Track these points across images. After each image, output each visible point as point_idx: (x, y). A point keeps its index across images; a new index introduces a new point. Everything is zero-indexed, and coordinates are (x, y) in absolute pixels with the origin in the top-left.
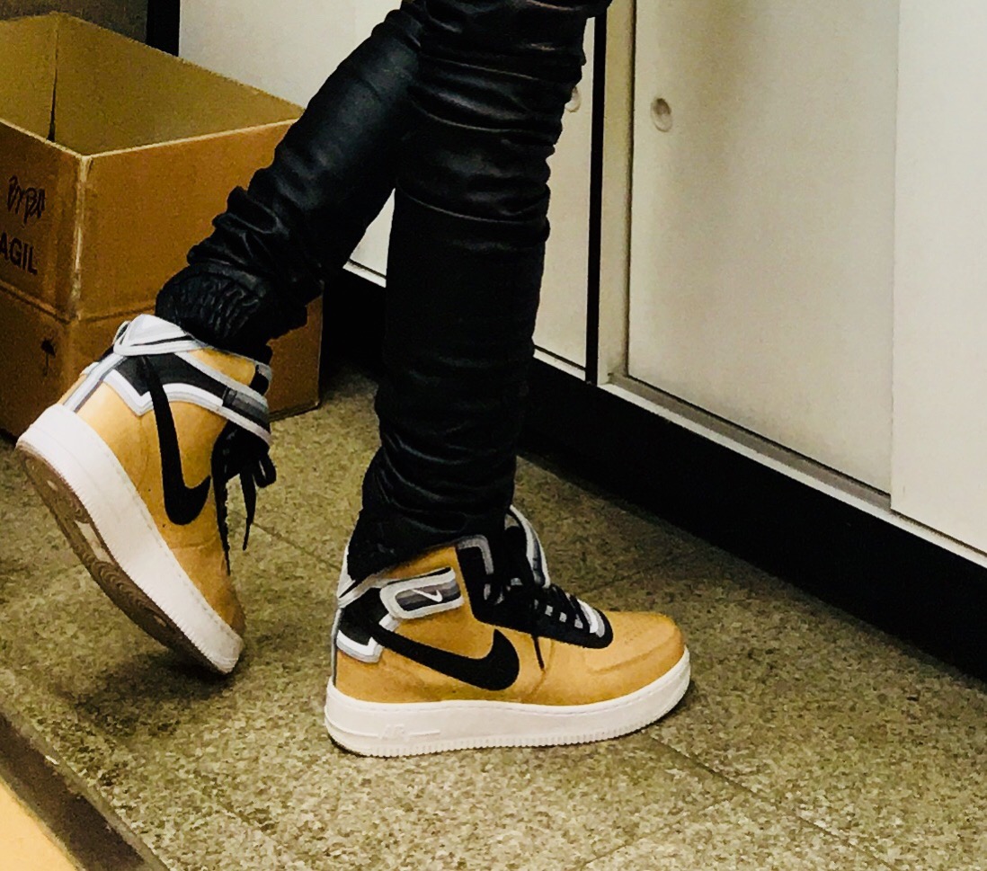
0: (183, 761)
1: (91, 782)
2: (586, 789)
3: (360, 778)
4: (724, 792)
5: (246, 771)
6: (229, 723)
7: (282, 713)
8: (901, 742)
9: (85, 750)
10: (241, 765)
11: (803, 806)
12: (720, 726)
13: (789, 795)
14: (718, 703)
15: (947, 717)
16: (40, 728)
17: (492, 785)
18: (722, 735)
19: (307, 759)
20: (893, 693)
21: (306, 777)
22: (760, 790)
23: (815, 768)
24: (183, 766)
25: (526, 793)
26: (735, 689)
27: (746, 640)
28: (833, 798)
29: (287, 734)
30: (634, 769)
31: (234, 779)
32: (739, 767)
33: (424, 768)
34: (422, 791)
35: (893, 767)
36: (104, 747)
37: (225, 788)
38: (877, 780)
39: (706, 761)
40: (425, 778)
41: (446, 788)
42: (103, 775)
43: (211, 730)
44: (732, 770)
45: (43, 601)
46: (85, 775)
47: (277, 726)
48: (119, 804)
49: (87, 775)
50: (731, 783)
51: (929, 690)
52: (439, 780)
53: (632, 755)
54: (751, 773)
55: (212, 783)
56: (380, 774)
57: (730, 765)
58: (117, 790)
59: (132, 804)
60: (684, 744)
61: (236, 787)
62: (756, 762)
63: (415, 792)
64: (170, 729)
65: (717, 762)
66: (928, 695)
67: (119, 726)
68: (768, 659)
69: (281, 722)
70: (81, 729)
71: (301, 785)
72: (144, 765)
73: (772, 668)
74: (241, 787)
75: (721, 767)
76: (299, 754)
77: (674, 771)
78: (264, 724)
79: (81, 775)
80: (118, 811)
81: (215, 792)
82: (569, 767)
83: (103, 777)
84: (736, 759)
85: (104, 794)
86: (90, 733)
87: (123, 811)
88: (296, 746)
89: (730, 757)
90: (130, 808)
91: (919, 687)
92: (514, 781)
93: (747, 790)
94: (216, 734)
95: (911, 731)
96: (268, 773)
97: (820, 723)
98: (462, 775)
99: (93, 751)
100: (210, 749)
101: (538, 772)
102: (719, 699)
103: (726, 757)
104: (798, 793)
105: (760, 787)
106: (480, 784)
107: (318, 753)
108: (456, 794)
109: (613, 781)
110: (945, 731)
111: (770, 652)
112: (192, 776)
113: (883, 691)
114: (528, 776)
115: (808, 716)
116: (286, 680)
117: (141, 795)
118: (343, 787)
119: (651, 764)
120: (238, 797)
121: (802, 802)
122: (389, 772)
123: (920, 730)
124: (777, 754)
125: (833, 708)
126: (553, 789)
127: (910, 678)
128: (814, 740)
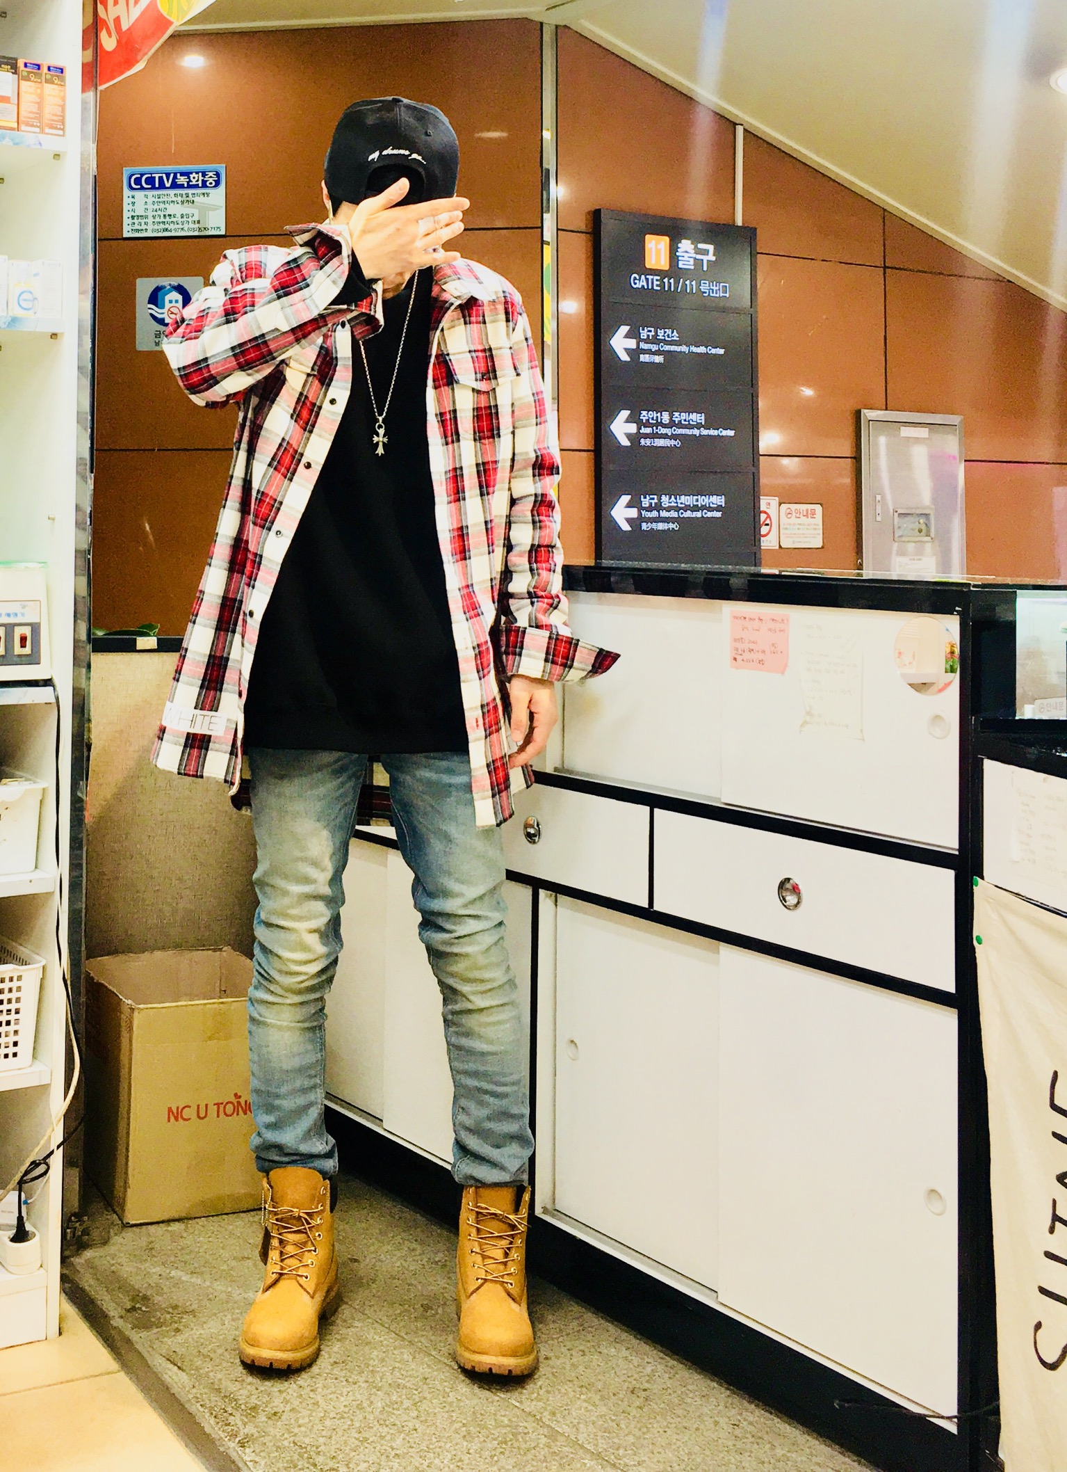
0: (286, 1436)
1: (232, 1445)
3: (393, 1453)
5: (324, 1444)
6: (314, 1414)
7: (346, 1410)
8: (728, 1451)
9: (229, 1424)
10: (322, 1440)
12: (615, 1435)
14: (613, 1421)
15: (758, 1439)
16: (202, 1410)
17: (473, 1462)
18: (616, 1440)
19: (361, 1439)
20: (722, 1421)
21: (361, 1450)
24: (286, 1439)
26: (623, 1412)
27: (630, 1382)
29: (349, 1423)
31: (317, 1448)
33: (431, 1449)
34: (431, 1463)
36: (240, 1423)
37: (311, 1453)
40: (432, 1455)
41: (446, 1462)
43: (303, 1418)
45: (203, 1332)
47: (343, 1418)
48: (249, 1459)
49: (229, 1440)
51: (745, 1420)
52: (441, 1457)
53: (560, 1449)
56: (405, 1451)
57: (621, 1459)
59: (257, 1459)
60: (592, 1444)
61: (318, 1453)
62: (637, 1458)
63: (426, 1464)
65: (613, 1457)
66: (745, 1423)
67: (249, 1412)
68: (643, 1394)
69: (345, 1415)
70: (226, 1412)
72: (263, 1436)
73: (647, 1400)
74: (321, 1453)
76: (357, 1435)
77: (587, 1461)
79: (226, 1439)
80: (248, 1463)
81: (306, 1455)
82: (521, 1455)
83: (239, 1442)
85: (240, 1452)
86: (231, 1414)
87: (251, 1463)
88: (354, 1431)
89: (621, 1454)
90: (256, 1462)
91: (739, 1418)
92: (487, 1461)
95: (735, 1445)
96: (338, 1446)
97: (677, 1437)
99: (233, 1425)
100: (303, 1429)
101: (502, 1456)
103: (619, 1455)
106: (466, 1461)
110: (756, 1446)
111: (645, 1390)
112: (292, 1445)
113: (717, 1419)
115: (669, 1432)
116: (349, 1390)
117: (262, 1454)
118: (383, 1458)
119: (572, 1456)
120: (319, 1460)
122: (411, 1450)
123: (739, 1444)
124: (651, 1455)
125: (685, 1427)
127: (733, 1412)
128: (674, 1447)
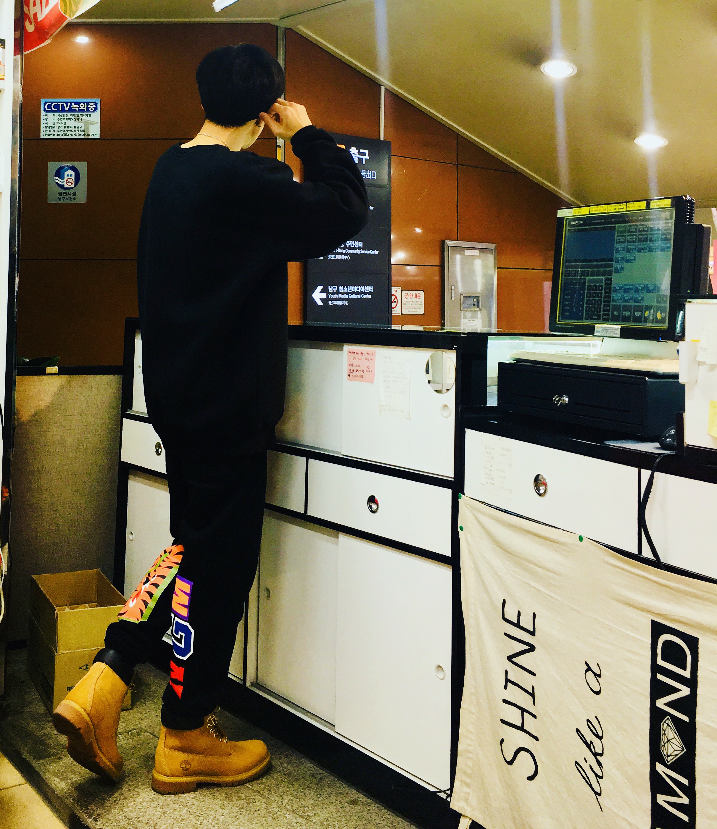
0: (120, 813)
2: (257, 822)
4: (303, 822)
5: (143, 816)
9: (88, 809)
10: (141, 814)
11: (330, 827)
12: (303, 800)
13: (325, 823)
21: (163, 818)
22: (315, 822)
23: (334, 814)
24: (121, 815)
25: (237, 823)
27: (311, 770)
28: (340, 824)
30: (274, 814)
32: (309, 814)
33: (202, 815)
35: (360, 813)
36: (95, 808)
38: (355, 818)
39: (298, 811)
42: (94, 818)
44: (306, 814)
46: (88, 818)
50: (306, 819)
53: (272, 810)
54: (313, 816)
55: (131, 820)
56: (187, 817)
57: (305, 813)
58: (98, 823)
60: (290, 806)
61: (139, 821)
63: (199, 823)
64: (117, 802)
67: (99, 801)
69: (155, 799)
71: (161, 821)
72: (108, 814)
75: (303, 814)
77: (287, 815)
78: (149, 800)
81: (132, 823)
82: (251, 814)
84: (308, 811)
89: (305, 810)
93: (311, 821)
94: (132, 803)
96: (150, 817)
98: (215, 817)
99: (91, 809)
101: (241, 816)
102: (302, 790)
103: (304, 811)
104: (328, 822)
105: (315, 820)
107: (166, 810)
108: (213, 824)
109: (266, 819)
112: (124, 818)
114: (237, 817)
121: (330, 825)
125: (340, 793)
126: (246, 822)
